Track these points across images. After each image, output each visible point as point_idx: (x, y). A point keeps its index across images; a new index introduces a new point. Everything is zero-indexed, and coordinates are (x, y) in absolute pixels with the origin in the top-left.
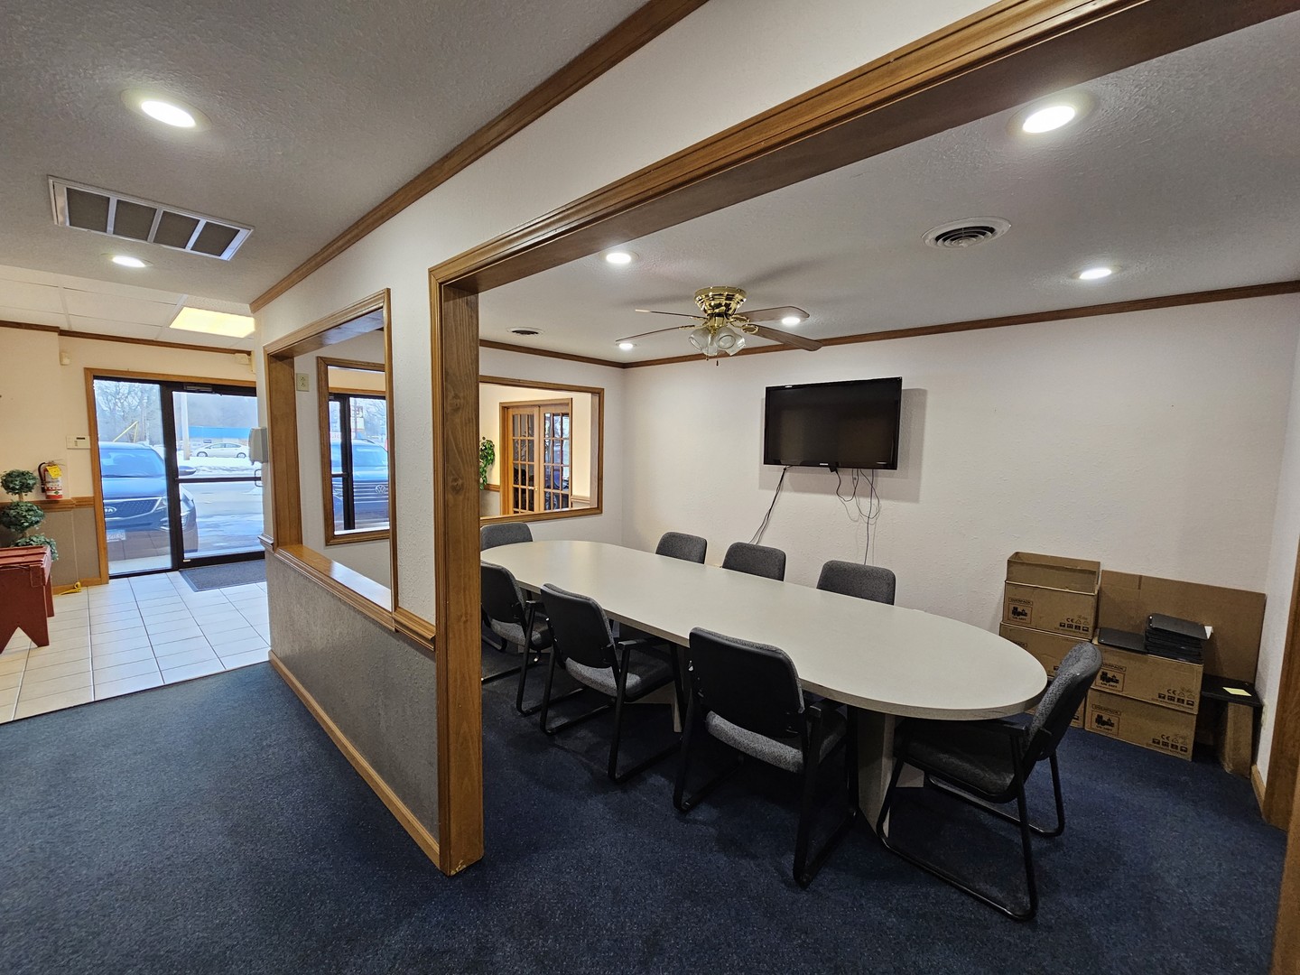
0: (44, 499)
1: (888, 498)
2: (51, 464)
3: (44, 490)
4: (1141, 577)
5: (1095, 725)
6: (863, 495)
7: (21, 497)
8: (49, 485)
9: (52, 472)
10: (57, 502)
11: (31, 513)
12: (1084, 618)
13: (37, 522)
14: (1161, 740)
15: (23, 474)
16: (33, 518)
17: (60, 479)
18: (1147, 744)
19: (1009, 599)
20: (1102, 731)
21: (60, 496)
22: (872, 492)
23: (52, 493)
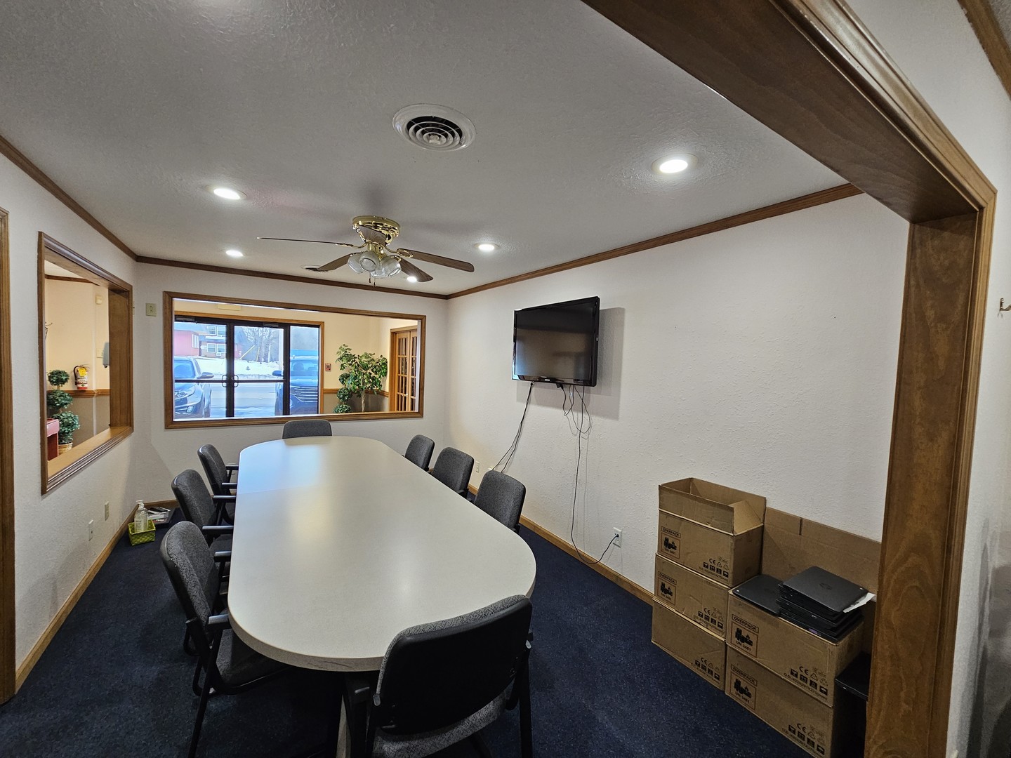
0: (76, 389)
1: (597, 414)
2: (82, 367)
3: (76, 383)
4: (801, 520)
5: (734, 691)
6: (577, 411)
7: (58, 387)
8: (79, 380)
9: (81, 373)
10: (85, 391)
11: (62, 398)
12: (724, 561)
13: (66, 404)
14: (797, 730)
15: (60, 372)
16: (63, 401)
17: (86, 376)
18: (784, 730)
19: (663, 530)
20: (740, 699)
21: (86, 388)
22: (583, 409)
23: (80, 386)
